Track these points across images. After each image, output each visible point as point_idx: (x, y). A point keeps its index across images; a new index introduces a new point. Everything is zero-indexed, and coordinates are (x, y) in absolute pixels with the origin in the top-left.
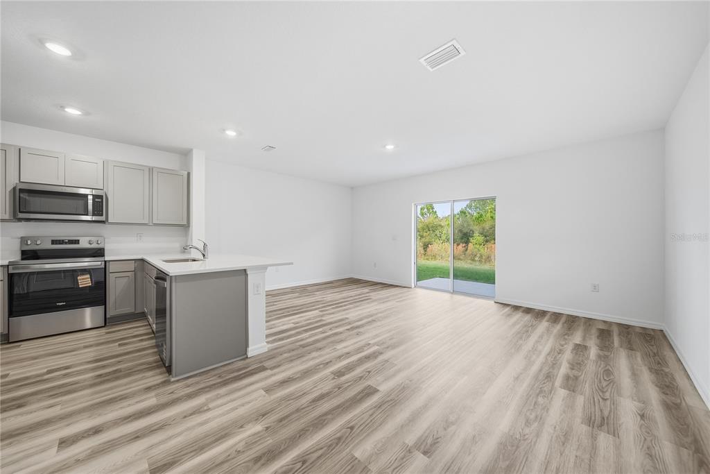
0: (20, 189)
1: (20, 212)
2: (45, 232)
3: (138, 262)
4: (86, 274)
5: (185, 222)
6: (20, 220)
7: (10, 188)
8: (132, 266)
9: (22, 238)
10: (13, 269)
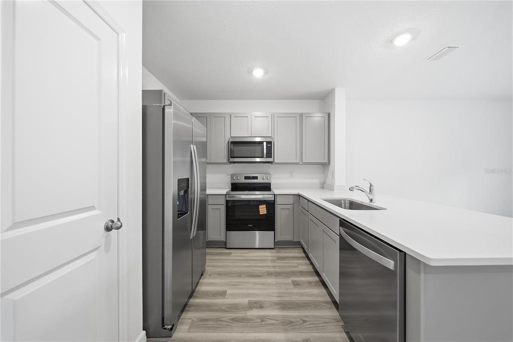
0: (231, 142)
1: (231, 157)
2: (242, 171)
3: (295, 197)
4: (264, 204)
5: (326, 161)
6: (231, 162)
7: (227, 142)
8: (291, 200)
9: (231, 175)
10: (229, 197)
